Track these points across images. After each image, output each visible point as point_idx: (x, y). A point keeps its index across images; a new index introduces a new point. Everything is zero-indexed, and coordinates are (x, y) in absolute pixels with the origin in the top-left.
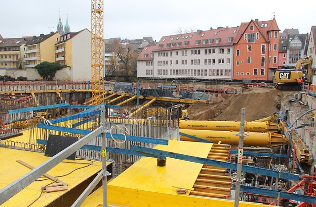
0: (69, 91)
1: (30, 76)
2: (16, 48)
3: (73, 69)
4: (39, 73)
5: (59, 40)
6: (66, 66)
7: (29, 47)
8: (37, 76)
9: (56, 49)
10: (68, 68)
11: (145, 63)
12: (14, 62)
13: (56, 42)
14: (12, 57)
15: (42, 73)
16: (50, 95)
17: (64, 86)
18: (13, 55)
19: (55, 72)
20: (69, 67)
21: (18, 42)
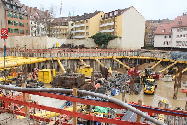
1: (87, 45)
2: (66, 23)
3: (123, 39)
5: (103, 17)
6: (117, 37)
7: (75, 23)
8: (93, 44)
9: (100, 23)
10: (119, 39)
11: (163, 36)
12: (63, 34)
13: (101, 18)
14: (62, 31)
15: (98, 42)
16: (107, 61)
17: (117, 53)
18: (63, 29)
19: (109, 41)
20: (120, 37)
21: (66, 20)
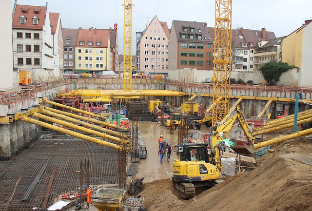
0: (288, 100)
1: (256, 80)
2: (273, 48)
3: (302, 70)
4: (264, 75)
6: (293, 67)
8: (262, 79)
10: (296, 70)
17: (283, 93)
18: (271, 56)
19: (280, 75)
21: (279, 42)
